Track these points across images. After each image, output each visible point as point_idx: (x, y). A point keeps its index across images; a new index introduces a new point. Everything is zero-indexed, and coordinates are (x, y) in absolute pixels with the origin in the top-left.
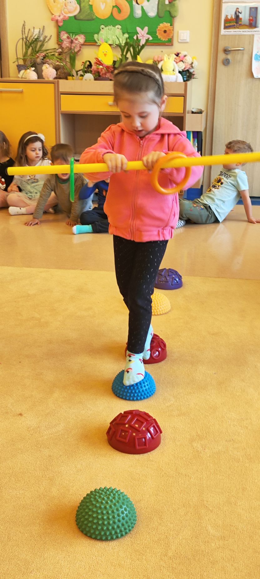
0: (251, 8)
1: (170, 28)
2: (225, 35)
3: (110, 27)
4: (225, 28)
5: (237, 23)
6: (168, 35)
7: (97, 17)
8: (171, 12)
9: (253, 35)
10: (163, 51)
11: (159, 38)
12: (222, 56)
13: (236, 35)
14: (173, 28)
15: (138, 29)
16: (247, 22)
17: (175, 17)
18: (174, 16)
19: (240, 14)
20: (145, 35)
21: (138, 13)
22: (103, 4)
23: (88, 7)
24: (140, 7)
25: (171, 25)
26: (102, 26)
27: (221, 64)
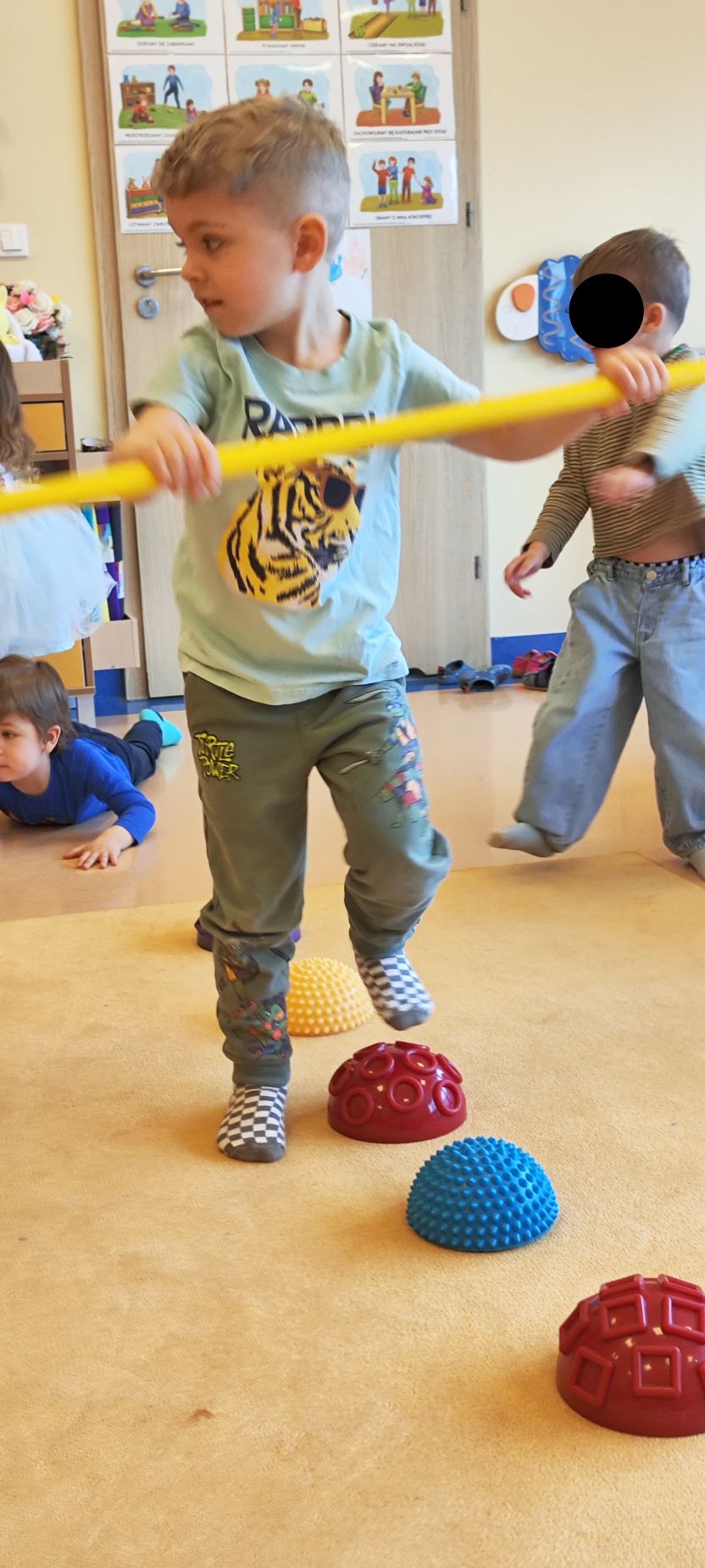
2: (132, 235)
4: (132, 213)
12: (131, 293)
27: (134, 314)
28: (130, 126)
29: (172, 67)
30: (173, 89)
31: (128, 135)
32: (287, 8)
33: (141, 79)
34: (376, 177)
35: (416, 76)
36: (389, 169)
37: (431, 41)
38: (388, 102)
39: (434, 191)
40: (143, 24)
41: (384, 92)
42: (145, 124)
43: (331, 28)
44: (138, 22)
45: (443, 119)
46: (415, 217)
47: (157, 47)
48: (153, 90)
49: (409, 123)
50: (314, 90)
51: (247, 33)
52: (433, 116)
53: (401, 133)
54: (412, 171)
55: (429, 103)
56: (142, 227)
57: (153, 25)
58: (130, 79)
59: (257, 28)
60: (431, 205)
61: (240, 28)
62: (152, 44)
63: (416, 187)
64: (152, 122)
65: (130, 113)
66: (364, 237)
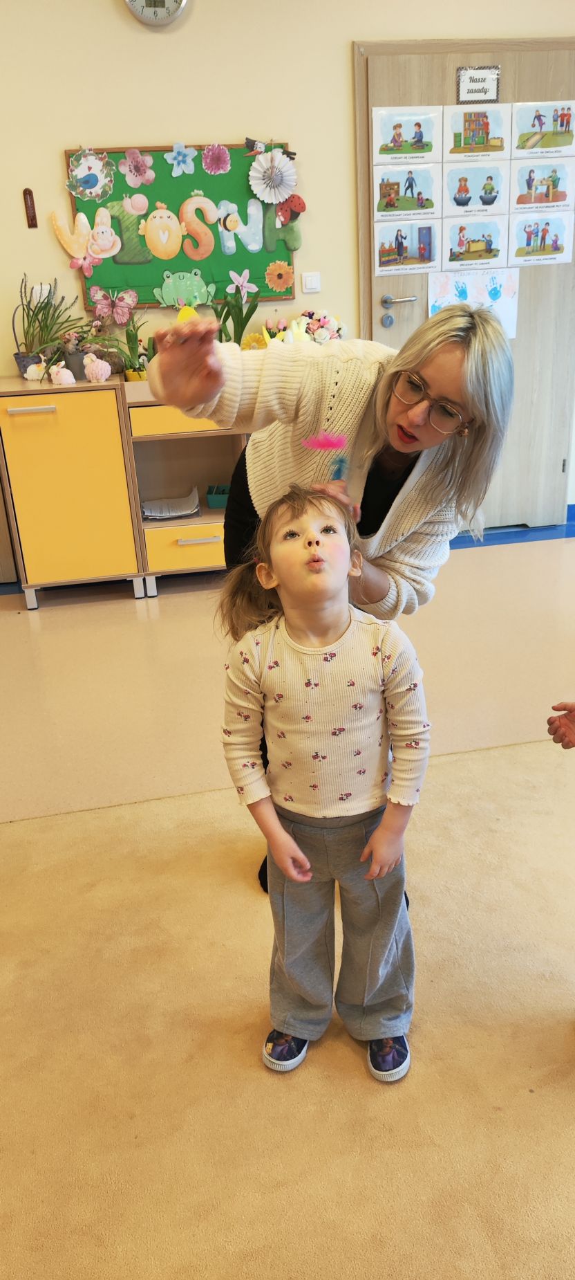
0: (420, 230)
1: (288, 270)
2: (381, 277)
3: (181, 274)
4: (380, 266)
5: (400, 254)
6: (286, 282)
7: (154, 256)
8: (288, 242)
9: (427, 274)
10: (278, 310)
11: (270, 287)
12: (378, 312)
13: (400, 275)
14: (293, 269)
15: (233, 274)
16: (417, 255)
17: (295, 250)
18: (293, 248)
19: (403, 240)
20: (246, 284)
21: (230, 245)
22: (164, 233)
23: (136, 240)
24: (232, 234)
25: (289, 265)
26: (167, 273)
27: (380, 325)
28: (384, 210)
29: (410, 172)
30: (411, 186)
31: (382, 216)
32: (481, 132)
33: (392, 181)
34: (525, 236)
35: (554, 172)
36: (533, 230)
37: (565, 150)
38: (536, 189)
39: (559, 243)
40: (395, 146)
41: (535, 183)
42: (393, 208)
43: (506, 145)
44: (392, 145)
45: (568, 198)
46: (546, 259)
47: (402, 160)
48: (398, 187)
49: (548, 201)
50: (493, 183)
51: (457, 149)
53: (543, 207)
54: (547, 231)
55: (560, 188)
56: (387, 272)
57: (401, 146)
58: (385, 181)
59: (462, 145)
60: (557, 252)
61: (453, 147)
62: (400, 158)
63: (549, 241)
64: (397, 207)
65: (385, 201)
66: (516, 273)
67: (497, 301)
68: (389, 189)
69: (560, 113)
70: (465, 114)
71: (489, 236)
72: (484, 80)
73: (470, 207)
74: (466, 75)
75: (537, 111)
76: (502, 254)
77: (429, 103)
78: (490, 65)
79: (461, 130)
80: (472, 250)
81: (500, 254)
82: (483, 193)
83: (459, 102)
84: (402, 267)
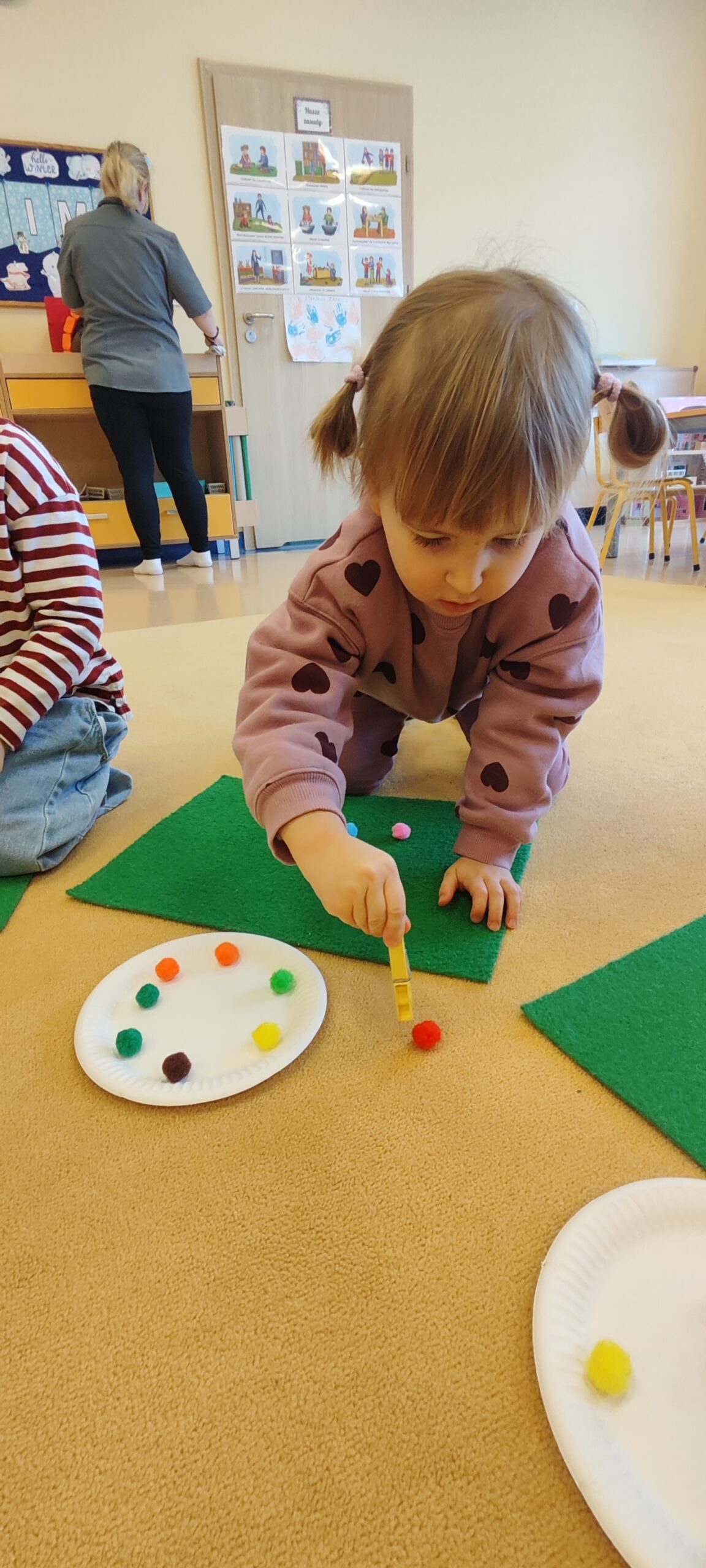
0: (273, 252)
2: (240, 294)
4: (241, 282)
5: (256, 274)
9: (282, 295)
12: (241, 326)
13: (257, 294)
16: (272, 276)
19: (258, 261)
27: (244, 340)
28: (239, 230)
29: (259, 195)
30: (261, 209)
31: (237, 235)
32: (319, 163)
33: (243, 201)
34: (363, 267)
35: (383, 209)
36: (369, 263)
37: (392, 189)
38: (369, 224)
39: (391, 277)
40: (243, 167)
41: (367, 218)
42: (246, 228)
43: (341, 177)
44: (241, 166)
45: (396, 235)
46: (382, 291)
47: (251, 182)
49: (380, 237)
50: (333, 214)
51: (298, 177)
52: (390, 234)
53: (375, 242)
54: (381, 265)
55: (389, 226)
56: (246, 290)
57: (249, 168)
58: (238, 201)
59: (303, 174)
60: (390, 285)
61: (294, 174)
62: (249, 180)
63: (383, 275)
64: (250, 227)
65: (239, 223)
66: (357, 301)
67: (345, 326)
68: (241, 208)
69: (384, 153)
70: (304, 143)
71: (333, 265)
72: (317, 113)
73: (314, 235)
74: (302, 106)
75: (365, 149)
76: (345, 283)
77: (272, 129)
78: (320, 97)
79: (301, 159)
80: (319, 276)
81: (344, 283)
82: (324, 224)
83: (298, 131)
84: (258, 286)
